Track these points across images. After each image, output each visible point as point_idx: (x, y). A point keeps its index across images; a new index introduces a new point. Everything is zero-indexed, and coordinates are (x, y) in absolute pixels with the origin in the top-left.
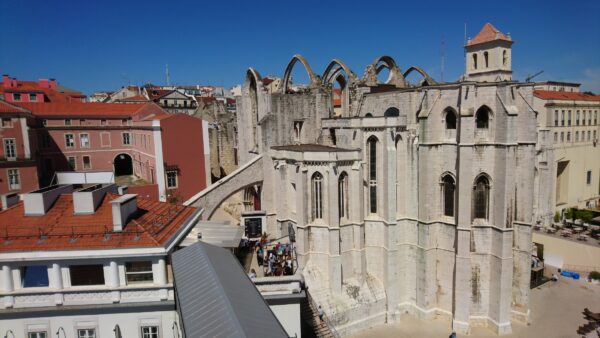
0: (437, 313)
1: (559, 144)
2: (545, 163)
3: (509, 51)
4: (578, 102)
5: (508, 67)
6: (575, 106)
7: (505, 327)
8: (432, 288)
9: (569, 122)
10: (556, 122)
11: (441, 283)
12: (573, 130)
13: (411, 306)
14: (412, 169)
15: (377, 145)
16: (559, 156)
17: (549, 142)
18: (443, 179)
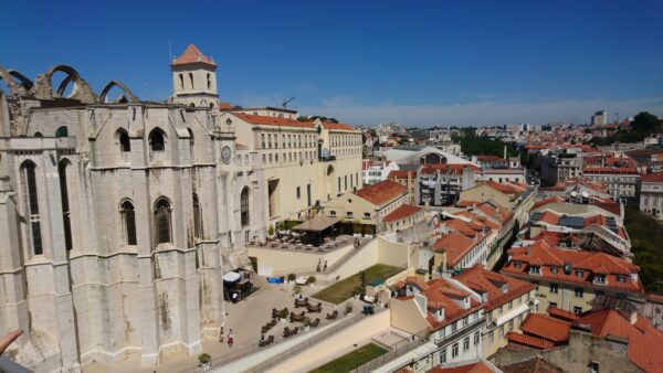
0: (127, 353)
1: (268, 164)
2: (256, 182)
3: (213, 75)
4: (282, 127)
5: (213, 90)
6: (280, 130)
7: (195, 347)
8: (119, 327)
9: (276, 144)
10: (264, 144)
11: (129, 319)
12: (280, 152)
13: (99, 354)
14: (87, 197)
15: (36, 171)
16: (269, 175)
17: (258, 163)
18: (123, 206)
